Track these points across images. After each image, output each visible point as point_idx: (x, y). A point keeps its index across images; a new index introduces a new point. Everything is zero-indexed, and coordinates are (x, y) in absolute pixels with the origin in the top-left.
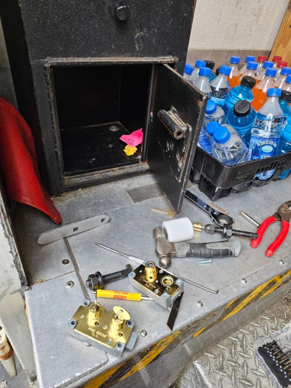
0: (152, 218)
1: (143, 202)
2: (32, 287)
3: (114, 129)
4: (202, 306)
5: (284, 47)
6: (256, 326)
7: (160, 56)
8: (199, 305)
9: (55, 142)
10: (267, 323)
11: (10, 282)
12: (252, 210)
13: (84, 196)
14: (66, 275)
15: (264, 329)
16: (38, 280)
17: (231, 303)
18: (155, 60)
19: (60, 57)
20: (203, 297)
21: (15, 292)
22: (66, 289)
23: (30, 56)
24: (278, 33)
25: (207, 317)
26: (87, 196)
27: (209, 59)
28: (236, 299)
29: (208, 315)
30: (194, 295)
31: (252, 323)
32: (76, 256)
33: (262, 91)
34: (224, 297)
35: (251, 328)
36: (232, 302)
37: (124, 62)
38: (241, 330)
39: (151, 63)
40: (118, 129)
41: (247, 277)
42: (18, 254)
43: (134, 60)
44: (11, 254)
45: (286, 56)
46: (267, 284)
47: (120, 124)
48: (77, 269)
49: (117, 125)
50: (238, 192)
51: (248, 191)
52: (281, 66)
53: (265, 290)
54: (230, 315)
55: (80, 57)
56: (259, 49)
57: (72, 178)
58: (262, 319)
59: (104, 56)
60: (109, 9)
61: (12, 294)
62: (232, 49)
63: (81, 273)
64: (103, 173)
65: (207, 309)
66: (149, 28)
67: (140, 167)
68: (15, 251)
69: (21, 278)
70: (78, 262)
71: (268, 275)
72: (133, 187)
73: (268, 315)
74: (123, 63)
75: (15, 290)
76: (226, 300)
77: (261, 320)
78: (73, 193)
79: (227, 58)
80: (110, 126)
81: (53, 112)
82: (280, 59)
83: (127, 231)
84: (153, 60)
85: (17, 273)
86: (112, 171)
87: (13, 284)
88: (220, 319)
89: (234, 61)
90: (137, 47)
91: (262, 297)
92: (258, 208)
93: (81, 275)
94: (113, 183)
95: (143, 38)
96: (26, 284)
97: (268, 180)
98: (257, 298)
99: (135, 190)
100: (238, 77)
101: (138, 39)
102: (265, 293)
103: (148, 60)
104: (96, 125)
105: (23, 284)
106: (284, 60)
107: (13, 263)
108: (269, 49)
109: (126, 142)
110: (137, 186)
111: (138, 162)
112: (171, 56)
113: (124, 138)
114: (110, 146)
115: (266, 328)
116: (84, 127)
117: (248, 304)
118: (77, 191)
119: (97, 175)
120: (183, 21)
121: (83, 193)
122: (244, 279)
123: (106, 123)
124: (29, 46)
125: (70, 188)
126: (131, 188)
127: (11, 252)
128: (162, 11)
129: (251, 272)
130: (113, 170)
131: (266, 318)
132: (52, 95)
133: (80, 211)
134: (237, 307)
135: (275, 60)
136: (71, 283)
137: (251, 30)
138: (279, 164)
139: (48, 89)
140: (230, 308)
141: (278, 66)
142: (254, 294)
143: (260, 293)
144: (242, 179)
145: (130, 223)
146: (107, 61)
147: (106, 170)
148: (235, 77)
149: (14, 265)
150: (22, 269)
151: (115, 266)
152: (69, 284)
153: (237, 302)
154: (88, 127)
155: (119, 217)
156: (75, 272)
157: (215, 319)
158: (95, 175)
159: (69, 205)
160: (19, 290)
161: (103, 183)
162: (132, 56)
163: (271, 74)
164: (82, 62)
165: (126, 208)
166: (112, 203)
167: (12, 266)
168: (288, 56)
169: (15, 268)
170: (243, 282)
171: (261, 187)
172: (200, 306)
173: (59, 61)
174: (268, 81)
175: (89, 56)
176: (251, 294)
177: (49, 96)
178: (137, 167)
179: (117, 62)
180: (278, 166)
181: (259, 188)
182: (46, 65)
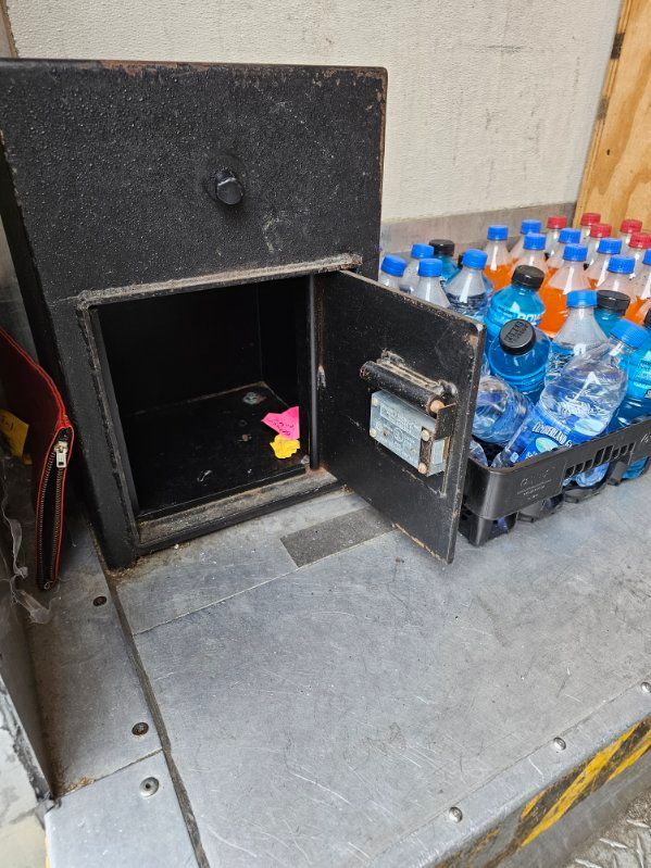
0: (339, 602)
1: (318, 564)
2: (63, 799)
3: (252, 399)
4: (461, 818)
5: (602, 193)
6: (616, 848)
7: (322, 257)
8: (453, 817)
9: (112, 455)
10: (640, 838)
11: (10, 796)
12: (568, 560)
13: (185, 560)
14: (142, 763)
15: (636, 855)
16: (76, 781)
17: (531, 804)
18: (313, 267)
19: (108, 286)
20: (463, 794)
21: (23, 816)
22: (139, 800)
23: (46, 294)
24: (585, 167)
25: (477, 845)
26: (192, 561)
27: (443, 236)
28: (543, 792)
29: (478, 840)
30: (441, 791)
31: (606, 841)
32: (166, 713)
33: (561, 291)
34: (513, 790)
35: (603, 855)
36: (535, 800)
37: (245, 280)
38: (580, 862)
39: (304, 274)
40: (262, 399)
41: (565, 734)
42: (22, 728)
43: (266, 274)
44: (6, 732)
45: (609, 212)
46: (617, 746)
47: (266, 386)
48: (165, 744)
49: (258, 390)
50: (532, 520)
51: (555, 516)
52: (600, 235)
53: (618, 758)
54: (537, 832)
55: (150, 281)
56: (550, 202)
57: (159, 523)
58: (631, 827)
59: (202, 274)
60: (204, 185)
61: (14, 822)
62: (490, 209)
63: (174, 756)
64: (225, 503)
65: (474, 827)
66: (291, 209)
67: (308, 481)
68: (15, 724)
69: (35, 782)
70: (168, 726)
71: (615, 723)
72: (294, 528)
73: (642, 817)
74: (243, 283)
75: (21, 811)
76: (517, 798)
77: (627, 830)
78: (163, 555)
79: (481, 228)
80: (244, 393)
81: (102, 395)
82: (597, 219)
83: (281, 638)
84: (308, 268)
85: (24, 773)
86: (246, 496)
87: (15, 798)
88: (513, 847)
89: (496, 235)
90: (271, 247)
91: (613, 775)
92: (582, 555)
93: (175, 760)
94: (249, 522)
95: (280, 229)
96: (47, 794)
97: (599, 485)
98: (600, 780)
99: (301, 534)
100: (510, 265)
101: (269, 232)
102: (617, 766)
103: (297, 270)
104: (213, 395)
105: (39, 796)
106: (604, 220)
107: (11, 751)
108: (572, 199)
109: (278, 430)
110: (304, 525)
111: (304, 471)
112: (346, 255)
113: (270, 420)
114: (245, 438)
115: (639, 851)
116: (189, 401)
117: (581, 798)
118: (169, 551)
119: (212, 511)
120: (361, 186)
121: (184, 555)
122: (558, 739)
123: (237, 387)
124: (43, 275)
125: (153, 546)
126: (291, 532)
127: (6, 728)
128: (315, 173)
129: (575, 720)
130: (249, 496)
131: (638, 823)
132: (96, 362)
133: (177, 598)
134: (553, 808)
135: (584, 222)
136: (152, 783)
137: (525, 168)
138: (615, 453)
139: (89, 351)
140: (534, 814)
141: (594, 235)
142: (588, 775)
143: (604, 769)
144: (533, 494)
145: (289, 617)
146: (208, 282)
147: (233, 497)
148: (503, 267)
149: (16, 755)
150: (35, 762)
151: (254, 730)
152: (148, 787)
153: (547, 800)
154: (195, 400)
155: (263, 604)
156: (161, 754)
157: (499, 848)
158: (209, 512)
159: (152, 587)
160: (33, 810)
161: (227, 527)
162: (261, 265)
163: (576, 255)
164: (156, 292)
165: (280, 581)
166: (247, 573)
167: (10, 759)
168: (613, 210)
169: (17, 762)
170: (557, 746)
171: (585, 503)
172: (456, 819)
173: (107, 296)
174: (572, 270)
175: (171, 278)
176: (581, 775)
177: (92, 366)
178: (300, 484)
179: (230, 282)
180: (614, 456)
181: (580, 506)
182: (81, 307)
